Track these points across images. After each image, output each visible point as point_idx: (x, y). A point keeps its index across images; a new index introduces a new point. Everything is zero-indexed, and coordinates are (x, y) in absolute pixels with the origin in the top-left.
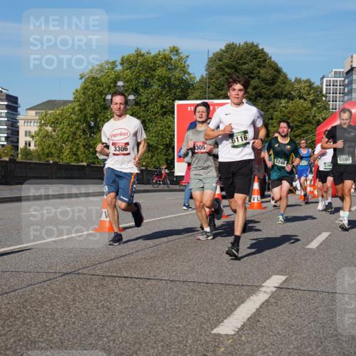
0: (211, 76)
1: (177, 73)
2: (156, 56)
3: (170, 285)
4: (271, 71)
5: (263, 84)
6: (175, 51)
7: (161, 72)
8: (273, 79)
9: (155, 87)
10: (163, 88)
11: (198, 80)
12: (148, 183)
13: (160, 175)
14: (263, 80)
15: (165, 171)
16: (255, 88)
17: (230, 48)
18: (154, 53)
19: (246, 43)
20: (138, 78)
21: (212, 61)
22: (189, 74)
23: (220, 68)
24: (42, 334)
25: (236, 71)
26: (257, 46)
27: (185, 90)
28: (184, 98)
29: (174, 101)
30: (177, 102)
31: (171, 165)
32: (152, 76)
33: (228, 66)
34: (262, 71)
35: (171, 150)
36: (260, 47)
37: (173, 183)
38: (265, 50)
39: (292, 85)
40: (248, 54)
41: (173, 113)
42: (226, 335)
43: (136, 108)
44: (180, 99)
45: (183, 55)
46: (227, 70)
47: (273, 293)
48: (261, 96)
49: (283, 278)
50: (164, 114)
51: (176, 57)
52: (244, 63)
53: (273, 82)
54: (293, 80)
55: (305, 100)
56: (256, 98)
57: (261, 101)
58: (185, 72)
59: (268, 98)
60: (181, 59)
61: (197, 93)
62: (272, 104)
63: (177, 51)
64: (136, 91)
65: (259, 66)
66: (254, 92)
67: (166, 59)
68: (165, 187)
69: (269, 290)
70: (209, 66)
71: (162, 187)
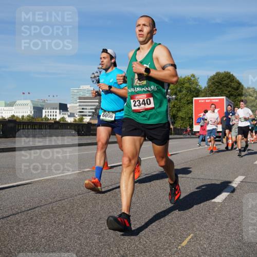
0: (209, 86)
1: (194, 86)
2: (184, 78)
3: (192, 180)
4: (236, 84)
5: (233, 90)
6: (193, 76)
7: (187, 85)
8: (237, 88)
9: (184, 92)
10: (188, 92)
11: (203, 88)
12: (181, 134)
13: (187, 131)
14: (233, 88)
15: (189, 129)
16: (229, 92)
17: (218, 74)
18: (183, 77)
19: (225, 72)
20: (176, 88)
21: (210, 80)
22: (199, 86)
23: (213, 83)
24: (137, 200)
25: (221, 84)
26: (230, 73)
27: (198, 93)
28: (197, 96)
29: (193, 98)
30: (194, 99)
31: (191, 126)
32: (183, 87)
33: (217, 82)
34: (233, 84)
35: (191, 120)
36: (231, 73)
37: (192, 134)
38: (234, 75)
39: (246, 90)
40: (226, 76)
41: (192, 103)
42: (218, 202)
43: (176, 101)
44: (195, 97)
45: (197, 78)
46: (216, 84)
47: (239, 184)
48: (232, 95)
49: (244, 177)
50: (189, 103)
51: (194, 79)
52: (224, 81)
53: (237, 89)
54: (246, 88)
55: (252, 97)
56: (229, 96)
57: (232, 97)
58: (197, 85)
59: (235, 96)
60: (196, 79)
61: (203, 94)
62: (237, 99)
63: (194, 76)
64: (176, 94)
65: (231, 82)
66: (229, 94)
67: (189, 80)
68: (189, 136)
69: (237, 183)
70: (208, 82)
71: (188, 136)
